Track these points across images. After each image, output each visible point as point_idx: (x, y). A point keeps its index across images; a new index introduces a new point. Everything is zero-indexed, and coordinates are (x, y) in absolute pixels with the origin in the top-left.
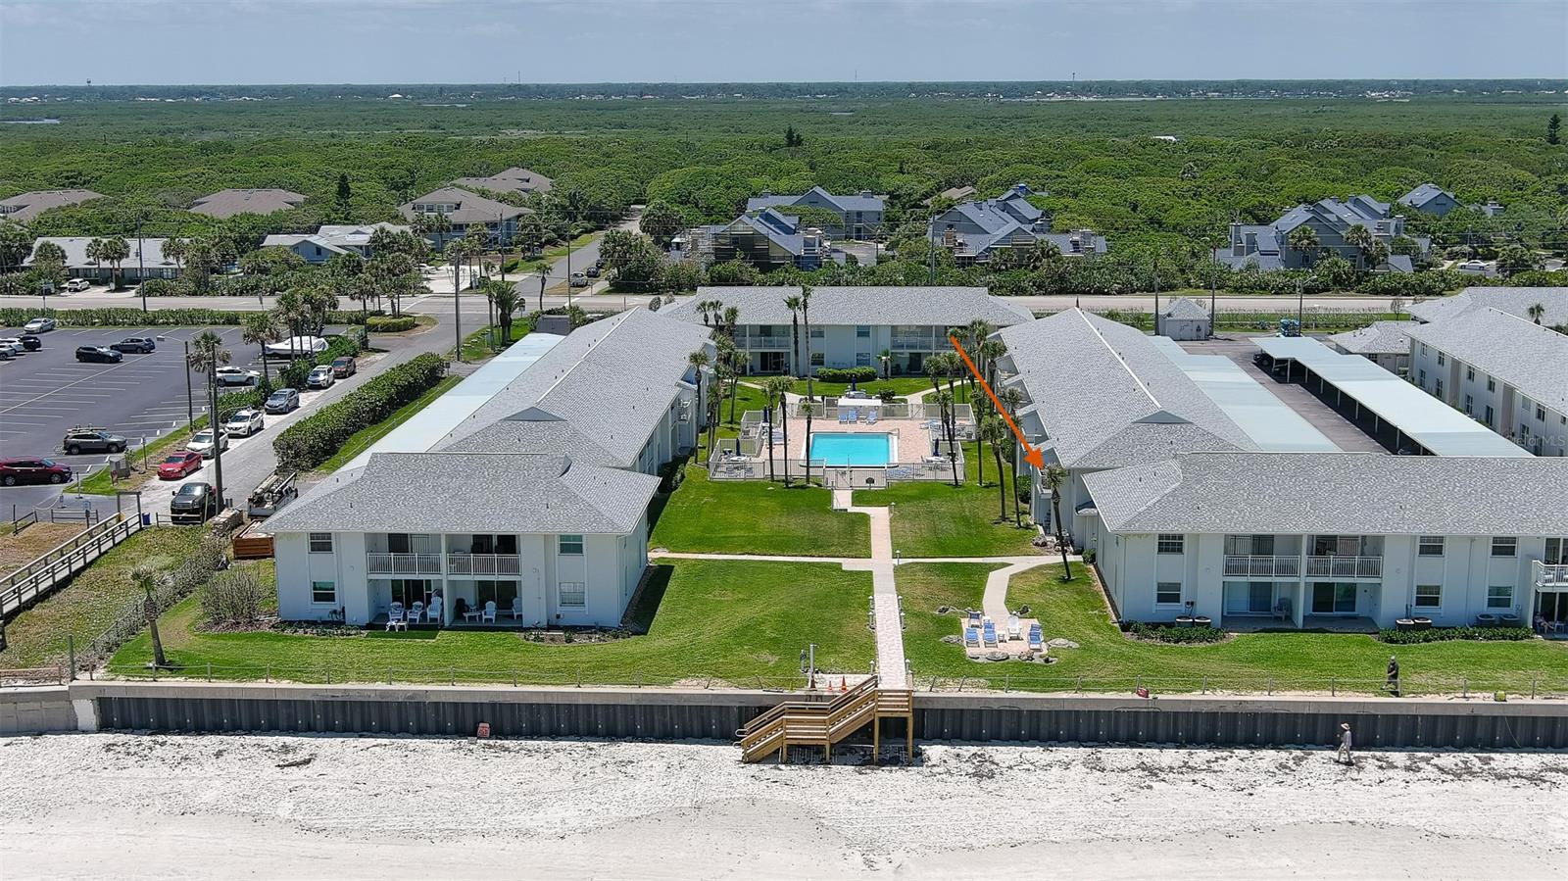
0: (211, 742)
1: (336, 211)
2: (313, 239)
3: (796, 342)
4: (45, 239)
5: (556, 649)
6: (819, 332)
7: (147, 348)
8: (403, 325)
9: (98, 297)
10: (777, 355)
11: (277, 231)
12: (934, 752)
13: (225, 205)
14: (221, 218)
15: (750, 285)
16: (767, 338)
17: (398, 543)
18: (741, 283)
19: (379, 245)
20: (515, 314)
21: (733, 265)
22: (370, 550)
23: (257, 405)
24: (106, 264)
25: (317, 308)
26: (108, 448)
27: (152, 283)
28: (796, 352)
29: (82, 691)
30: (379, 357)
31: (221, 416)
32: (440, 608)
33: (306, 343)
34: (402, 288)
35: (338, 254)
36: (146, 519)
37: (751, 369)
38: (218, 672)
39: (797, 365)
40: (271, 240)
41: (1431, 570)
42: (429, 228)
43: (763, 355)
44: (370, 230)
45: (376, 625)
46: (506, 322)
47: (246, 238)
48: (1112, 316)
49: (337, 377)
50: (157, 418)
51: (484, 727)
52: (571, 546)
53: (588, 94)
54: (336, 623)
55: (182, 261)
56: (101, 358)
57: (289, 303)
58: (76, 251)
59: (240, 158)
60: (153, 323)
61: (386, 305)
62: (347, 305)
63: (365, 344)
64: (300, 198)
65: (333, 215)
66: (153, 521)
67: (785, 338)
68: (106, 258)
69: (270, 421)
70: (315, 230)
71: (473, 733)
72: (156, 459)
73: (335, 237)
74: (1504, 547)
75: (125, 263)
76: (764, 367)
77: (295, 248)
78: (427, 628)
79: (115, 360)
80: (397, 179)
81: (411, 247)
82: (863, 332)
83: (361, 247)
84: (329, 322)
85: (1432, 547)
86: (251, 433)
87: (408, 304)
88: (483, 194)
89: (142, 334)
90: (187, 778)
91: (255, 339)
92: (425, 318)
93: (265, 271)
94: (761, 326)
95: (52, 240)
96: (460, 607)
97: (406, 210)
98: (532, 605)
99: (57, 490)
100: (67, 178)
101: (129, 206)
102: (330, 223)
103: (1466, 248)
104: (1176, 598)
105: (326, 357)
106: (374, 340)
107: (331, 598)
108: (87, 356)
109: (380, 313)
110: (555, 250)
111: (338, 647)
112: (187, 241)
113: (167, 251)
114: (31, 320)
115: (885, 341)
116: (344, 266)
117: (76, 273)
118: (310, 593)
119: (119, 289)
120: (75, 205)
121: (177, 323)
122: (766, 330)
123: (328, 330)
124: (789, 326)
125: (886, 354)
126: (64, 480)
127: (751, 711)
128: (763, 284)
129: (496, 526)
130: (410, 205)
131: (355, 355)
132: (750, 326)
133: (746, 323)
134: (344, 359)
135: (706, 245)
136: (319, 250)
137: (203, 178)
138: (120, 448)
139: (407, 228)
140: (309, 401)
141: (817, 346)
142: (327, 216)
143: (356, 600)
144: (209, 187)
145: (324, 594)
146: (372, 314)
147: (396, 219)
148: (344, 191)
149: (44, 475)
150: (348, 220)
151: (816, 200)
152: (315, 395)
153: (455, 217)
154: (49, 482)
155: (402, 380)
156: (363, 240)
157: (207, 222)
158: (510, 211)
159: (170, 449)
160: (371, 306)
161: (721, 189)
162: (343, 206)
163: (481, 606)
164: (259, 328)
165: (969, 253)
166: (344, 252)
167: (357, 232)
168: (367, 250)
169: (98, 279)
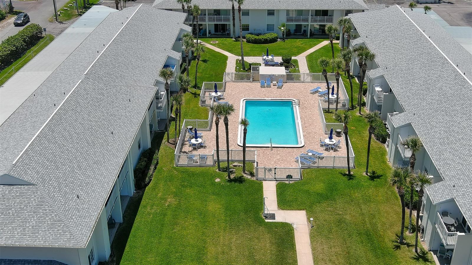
3: (234, 19)
6: (246, 13)
10: (224, 26)
16: (218, 16)
28: (234, 25)
37: (210, 33)
39: (234, 32)
43: (216, 26)
67: (228, 16)
76: (217, 31)
82: (271, 13)
94: (214, 10)
115: (283, 19)
122: (217, 12)
124: (230, 10)
125: (283, 26)
132: (208, 10)
133: (206, 8)
141: (245, 20)
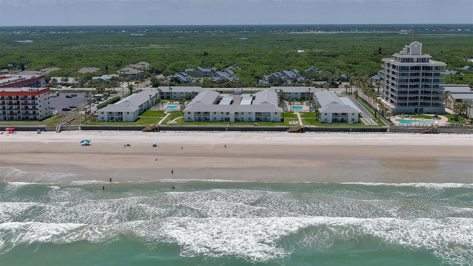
0: (92, 131)
1: (105, 72)
2: (101, 78)
4: (53, 78)
5: (126, 123)
6: (175, 93)
7: (76, 96)
8: (115, 92)
9: (64, 88)
11: (94, 76)
12: (161, 131)
13: (84, 70)
14: (84, 73)
15: (176, 86)
17: (110, 113)
18: (174, 86)
19: (112, 79)
20: (133, 91)
21: (173, 83)
22: (108, 114)
23: (94, 103)
24: (65, 82)
25: (102, 90)
26: (75, 107)
27: (73, 86)
28: (172, 96)
29: (79, 126)
30: (111, 97)
31: (90, 104)
32: (115, 120)
33: (100, 95)
34: (116, 86)
35: (105, 81)
36: (82, 114)
38: (91, 125)
39: (172, 98)
40: (93, 78)
41: (215, 116)
42: (122, 75)
43: (167, 96)
44: (111, 76)
45: (108, 121)
46: (131, 92)
47: (89, 77)
48: (216, 91)
49: (105, 99)
50: (80, 104)
51: (118, 129)
52: (128, 113)
53: (178, 31)
54: (104, 121)
55: (78, 81)
56: (70, 97)
57: (98, 89)
58: (59, 80)
59: (85, 59)
60: (75, 92)
61: (113, 90)
62: (106, 89)
63: (109, 95)
64: (98, 69)
65: (105, 73)
66: (83, 114)
68: (65, 81)
69: (95, 105)
70: (101, 76)
71: (117, 130)
72: (82, 108)
73: (105, 77)
74: (222, 113)
75: (68, 82)
76: (168, 98)
77: (98, 79)
78: (113, 122)
79: (71, 97)
80: (118, 64)
81: (118, 79)
82: (182, 93)
83: (109, 79)
84: (104, 92)
85: (215, 113)
86: (93, 106)
87: (116, 89)
88: (134, 68)
89: (75, 94)
90: (90, 133)
91: (93, 94)
92: (119, 91)
93: (93, 84)
94: (167, 92)
95: (55, 78)
96: (117, 120)
97: (118, 72)
98: (124, 120)
99: (70, 112)
100: (50, 64)
101: (66, 71)
102: (104, 74)
103: (314, 79)
104: (190, 119)
105: (103, 97)
106: (111, 95)
107: (103, 119)
108: (67, 97)
109: (112, 91)
110: (147, 79)
111: (104, 123)
112: (79, 78)
113: (75, 80)
114: (56, 92)
116: (106, 83)
117: (59, 84)
118: (101, 118)
119: (67, 87)
120: (56, 71)
121: (79, 92)
123: (103, 93)
126: (71, 110)
127: (143, 128)
128: (178, 86)
129: (120, 111)
130: (119, 71)
131: (108, 97)
132: (165, 92)
134: (106, 97)
135: (169, 79)
136: (102, 80)
137: (79, 64)
138: (76, 107)
139: (118, 76)
140: (100, 103)
142: (104, 73)
143: (106, 119)
144: (80, 67)
145: (103, 118)
146: (111, 91)
147: (117, 73)
148: (107, 68)
149: (68, 110)
150: (107, 74)
151: (198, 70)
152: (101, 102)
153: (127, 73)
154: (69, 111)
155: (114, 100)
156: (110, 78)
157: (81, 74)
158: (138, 72)
159: (83, 107)
160: (110, 89)
161: (181, 67)
162: (106, 71)
163: (119, 120)
164: (94, 92)
165: (215, 80)
166: (106, 80)
167: (109, 76)
168: (111, 80)
169: (63, 85)
